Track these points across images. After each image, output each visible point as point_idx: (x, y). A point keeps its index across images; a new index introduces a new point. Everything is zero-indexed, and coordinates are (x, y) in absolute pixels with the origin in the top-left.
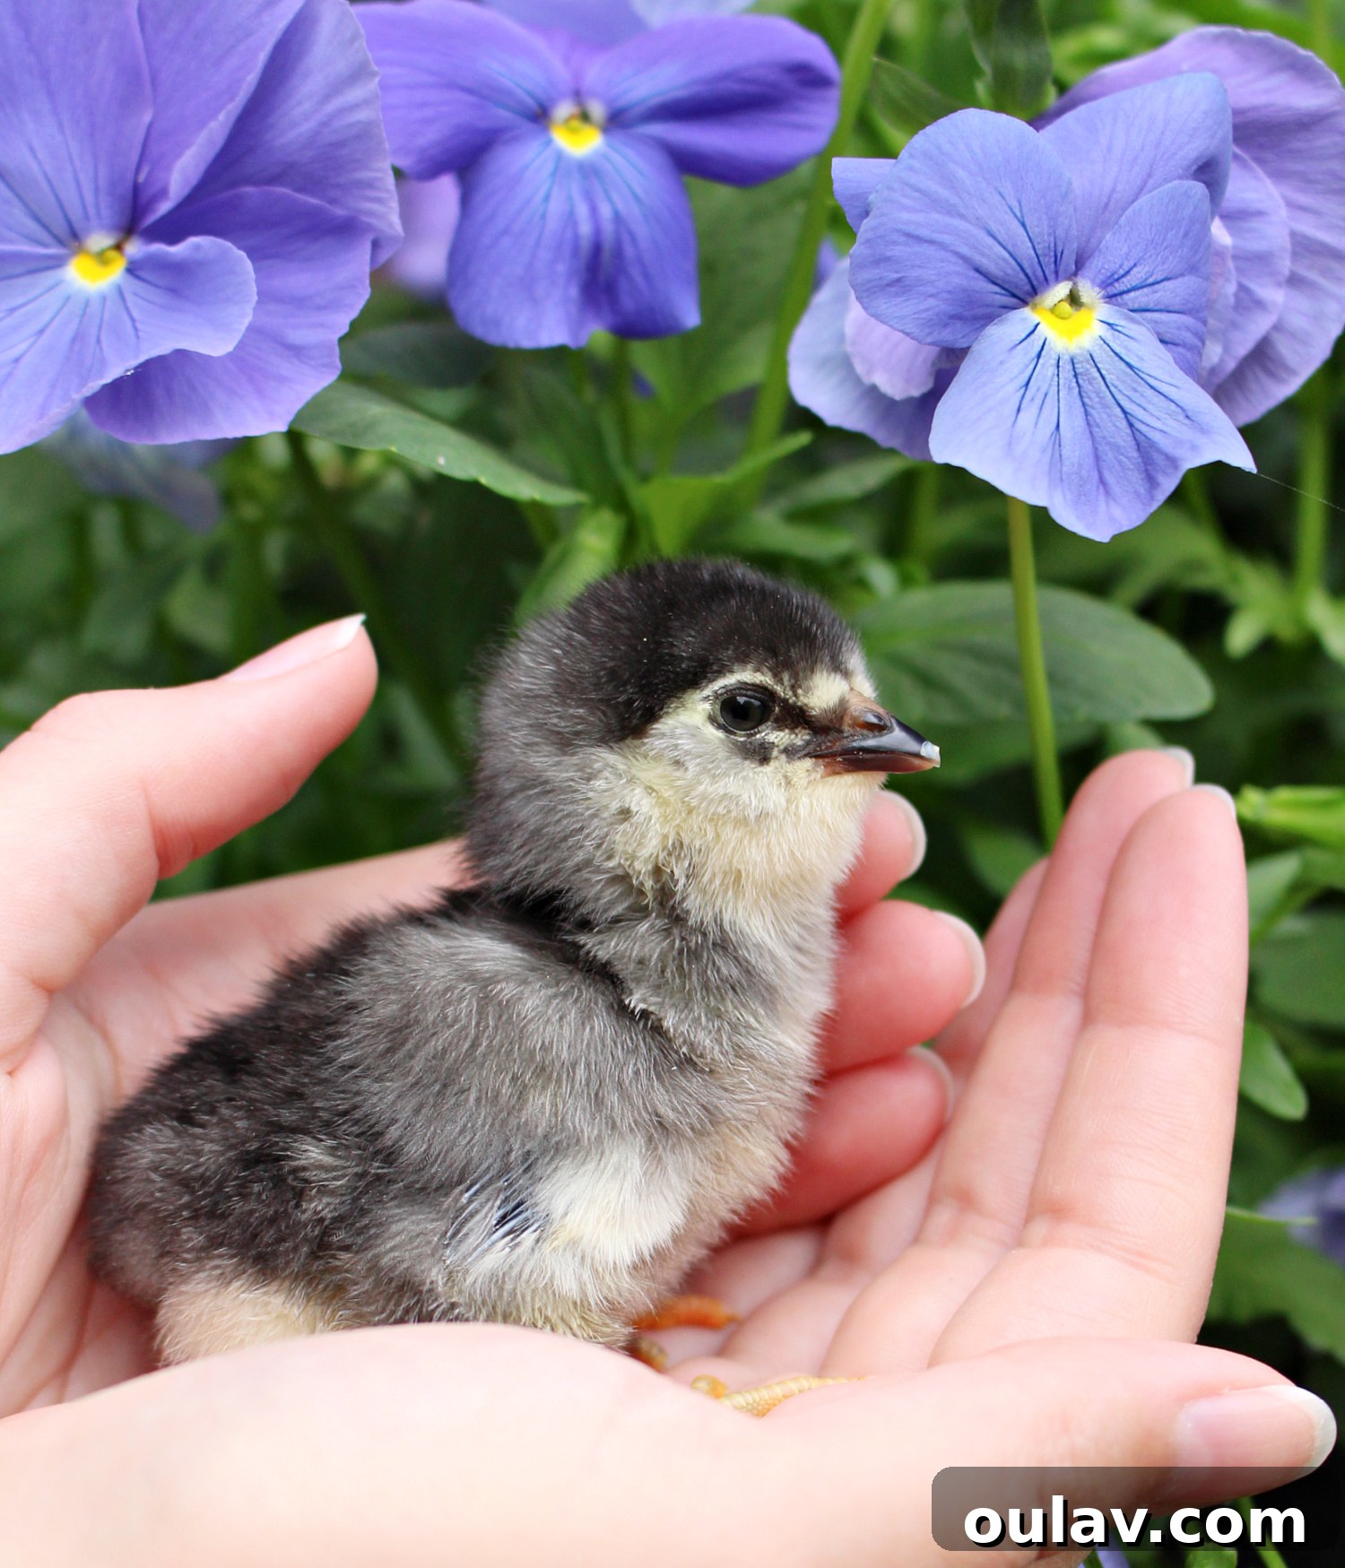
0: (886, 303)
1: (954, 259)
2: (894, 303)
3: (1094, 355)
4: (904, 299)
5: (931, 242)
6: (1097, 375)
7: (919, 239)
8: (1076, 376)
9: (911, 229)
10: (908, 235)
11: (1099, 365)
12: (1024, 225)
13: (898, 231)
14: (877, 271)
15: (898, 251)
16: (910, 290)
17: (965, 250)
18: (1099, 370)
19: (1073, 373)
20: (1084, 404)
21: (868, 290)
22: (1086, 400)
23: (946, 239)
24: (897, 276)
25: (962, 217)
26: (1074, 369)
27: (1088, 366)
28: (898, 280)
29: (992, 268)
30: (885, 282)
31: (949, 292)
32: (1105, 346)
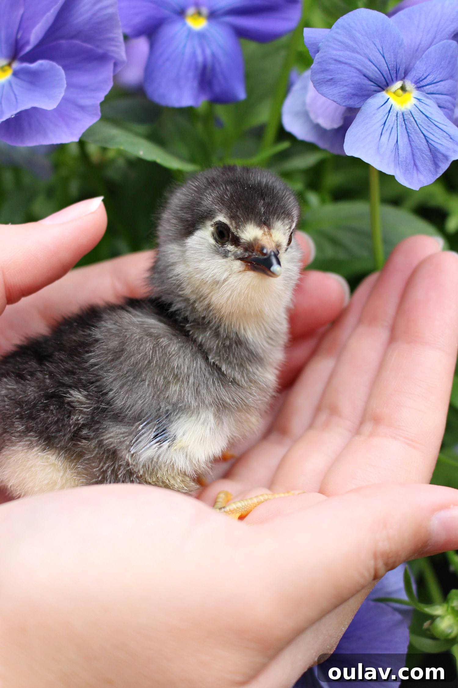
0: (326, 89)
1: (355, 71)
2: (329, 89)
3: (412, 112)
4: (334, 87)
5: (346, 63)
6: (413, 120)
7: (340, 62)
8: (404, 120)
9: (337, 58)
10: (336, 60)
11: (414, 116)
12: (384, 57)
13: (332, 58)
14: (323, 75)
15: (331, 67)
16: (336, 83)
17: (359, 67)
18: (414, 118)
19: (403, 119)
20: (408, 132)
21: (319, 83)
22: (409, 131)
23: (352, 62)
24: (331, 77)
25: (358, 53)
26: (403, 117)
27: (409, 116)
28: (332, 79)
29: (371, 75)
30: (326, 80)
31: (353, 84)
32: (416, 108)
